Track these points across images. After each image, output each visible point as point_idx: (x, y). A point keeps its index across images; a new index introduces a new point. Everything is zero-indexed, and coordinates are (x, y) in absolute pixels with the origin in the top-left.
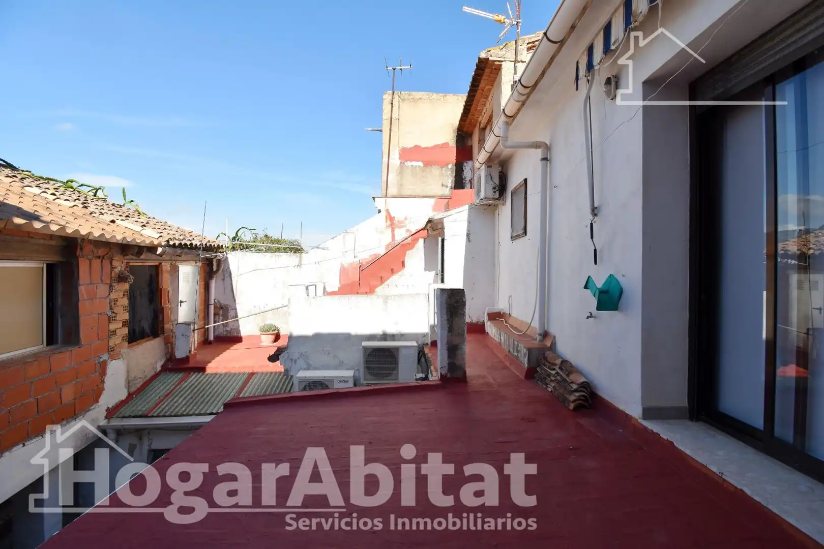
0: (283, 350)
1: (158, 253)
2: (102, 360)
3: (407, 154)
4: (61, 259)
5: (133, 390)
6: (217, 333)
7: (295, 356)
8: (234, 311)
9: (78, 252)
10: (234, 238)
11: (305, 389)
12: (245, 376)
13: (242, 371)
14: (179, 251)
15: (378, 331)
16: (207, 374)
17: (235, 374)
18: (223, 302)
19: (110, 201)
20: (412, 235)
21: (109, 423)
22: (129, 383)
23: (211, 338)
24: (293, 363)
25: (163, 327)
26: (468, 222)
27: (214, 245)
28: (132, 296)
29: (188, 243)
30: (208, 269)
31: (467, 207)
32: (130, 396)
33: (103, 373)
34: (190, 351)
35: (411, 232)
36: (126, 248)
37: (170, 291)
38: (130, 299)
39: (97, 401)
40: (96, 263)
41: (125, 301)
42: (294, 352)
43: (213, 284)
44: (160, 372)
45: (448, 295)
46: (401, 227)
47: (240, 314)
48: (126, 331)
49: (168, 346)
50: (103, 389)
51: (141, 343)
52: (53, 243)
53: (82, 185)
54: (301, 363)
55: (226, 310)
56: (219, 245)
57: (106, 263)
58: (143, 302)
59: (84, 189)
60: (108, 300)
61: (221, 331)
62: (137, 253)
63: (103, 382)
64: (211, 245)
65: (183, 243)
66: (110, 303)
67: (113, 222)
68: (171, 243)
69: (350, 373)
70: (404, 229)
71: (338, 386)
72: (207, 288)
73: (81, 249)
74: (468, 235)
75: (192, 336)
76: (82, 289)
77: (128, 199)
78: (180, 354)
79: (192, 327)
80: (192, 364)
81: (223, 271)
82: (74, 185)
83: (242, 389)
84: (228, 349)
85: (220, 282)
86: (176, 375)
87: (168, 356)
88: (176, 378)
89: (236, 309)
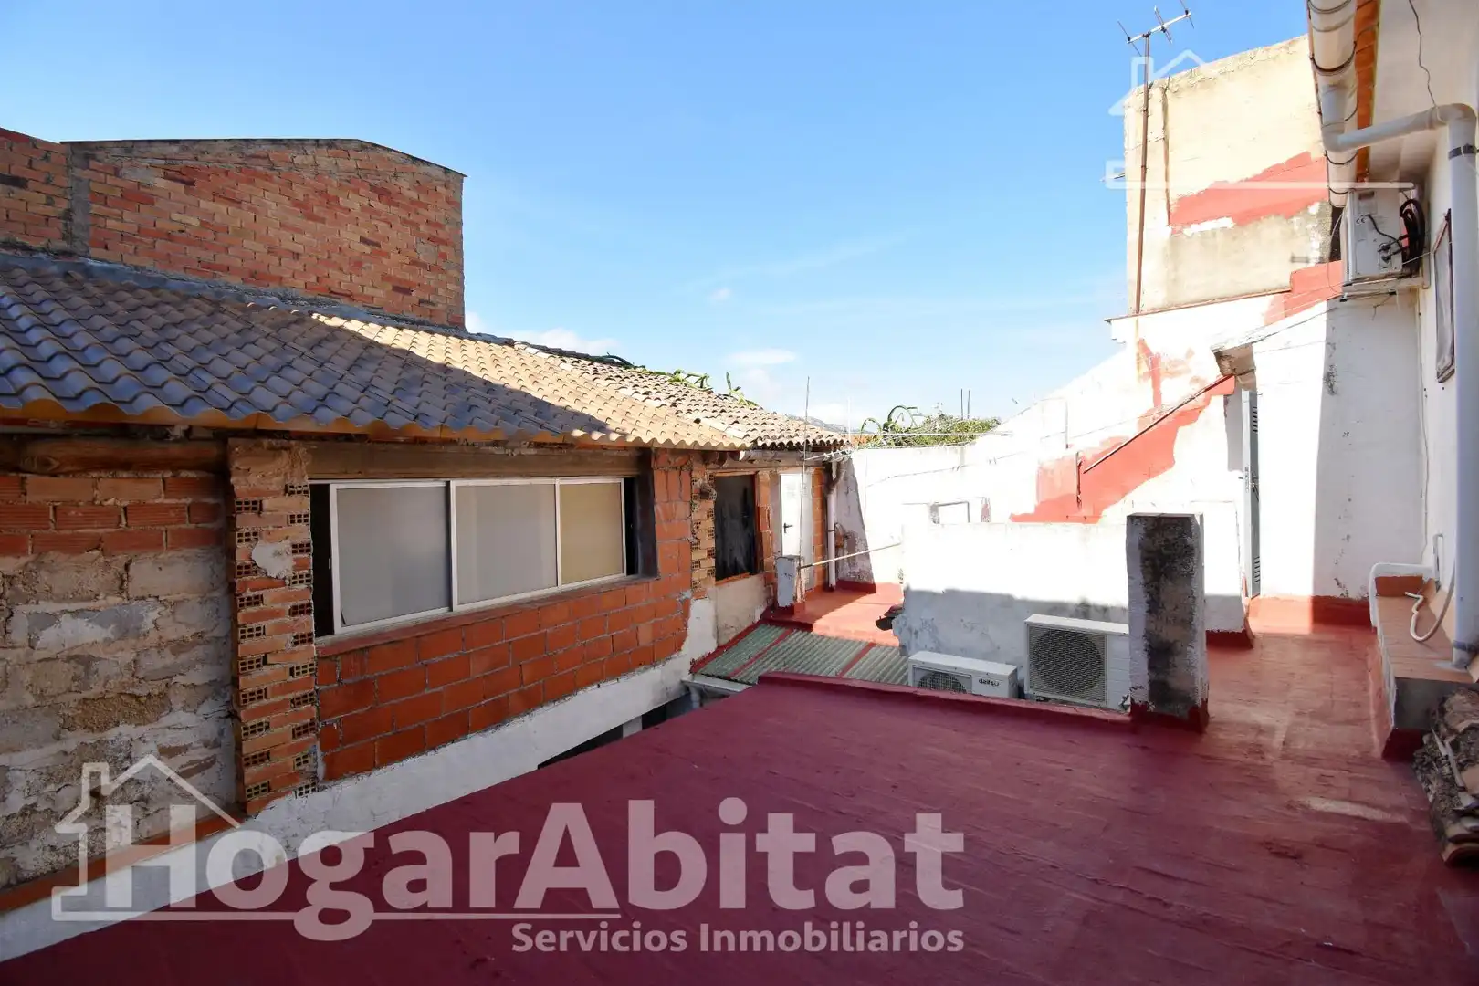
0: (899, 611)
1: (740, 459)
2: (684, 597)
3: (1184, 212)
4: (635, 473)
5: (724, 641)
6: (840, 576)
7: (916, 625)
8: (863, 542)
9: (653, 464)
10: (886, 425)
11: (922, 684)
12: (861, 647)
13: (860, 638)
14: (770, 454)
15: (1072, 596)
16: (812, 636)
17: (848, 641)
18: (848, 528)
19: (716, 392)
20: (1207, 390)
21: (693, 679)
22: (718, 632)
23: (833, 582)
24: (913, 636)
25: (763, 560)
26: (1328, 344)
27: (828, 441)
28: (719, 516)
29: (786, 442)
30: (825, 477)
31: (1322, 307)
32: (720, 649)
33: (686, 615)
34: (795, 598)
35: (1204, 381)
36: (708, 456)
37: (771, 511)
38: (715, 521)
39: (678, 648)
40: (674, 475)
41: (710, 524)
42: (912, 618)
43: (833, 499)
44: (760, 623)
45: (1145, 529)
46: (1172, 375)
47: (872, 545)
48: (712, 562)
49: (770, 589)
50: (685, 635)
51: (733, 581)
52: (627, 454)
53: (689, 376)
54: (925, 637)
55: (850, 540)
56: (835, 441)
57: (685, 473)
58: (734, 525)
59: (692, 380)
60: (689, 521)
61: (846, 572)
62: (719, 460)
63: (686, 625)
64: (822, 442)
65: (777, 442)
66: (692, 526)
67: (697, 421)
68: (760, 443)
69: (1006, 670)
70: (1186, 378)
71: (979, 691)
72: (824, 505)
73: (656, 459)
74: (1329, 377)
75: (797, 576)
76: (658, 508)
77: (734, 387)
78: (784, 601)
79: (796, 564)
80: (795, 618)
81: (846, 479)
82: (681, 376)
83: (849, 666)
84: (851, 601)
85: (843, 496)
86: (777, 629)
87: (771, 602)
88: (775, 632)
89: (865, 540)
